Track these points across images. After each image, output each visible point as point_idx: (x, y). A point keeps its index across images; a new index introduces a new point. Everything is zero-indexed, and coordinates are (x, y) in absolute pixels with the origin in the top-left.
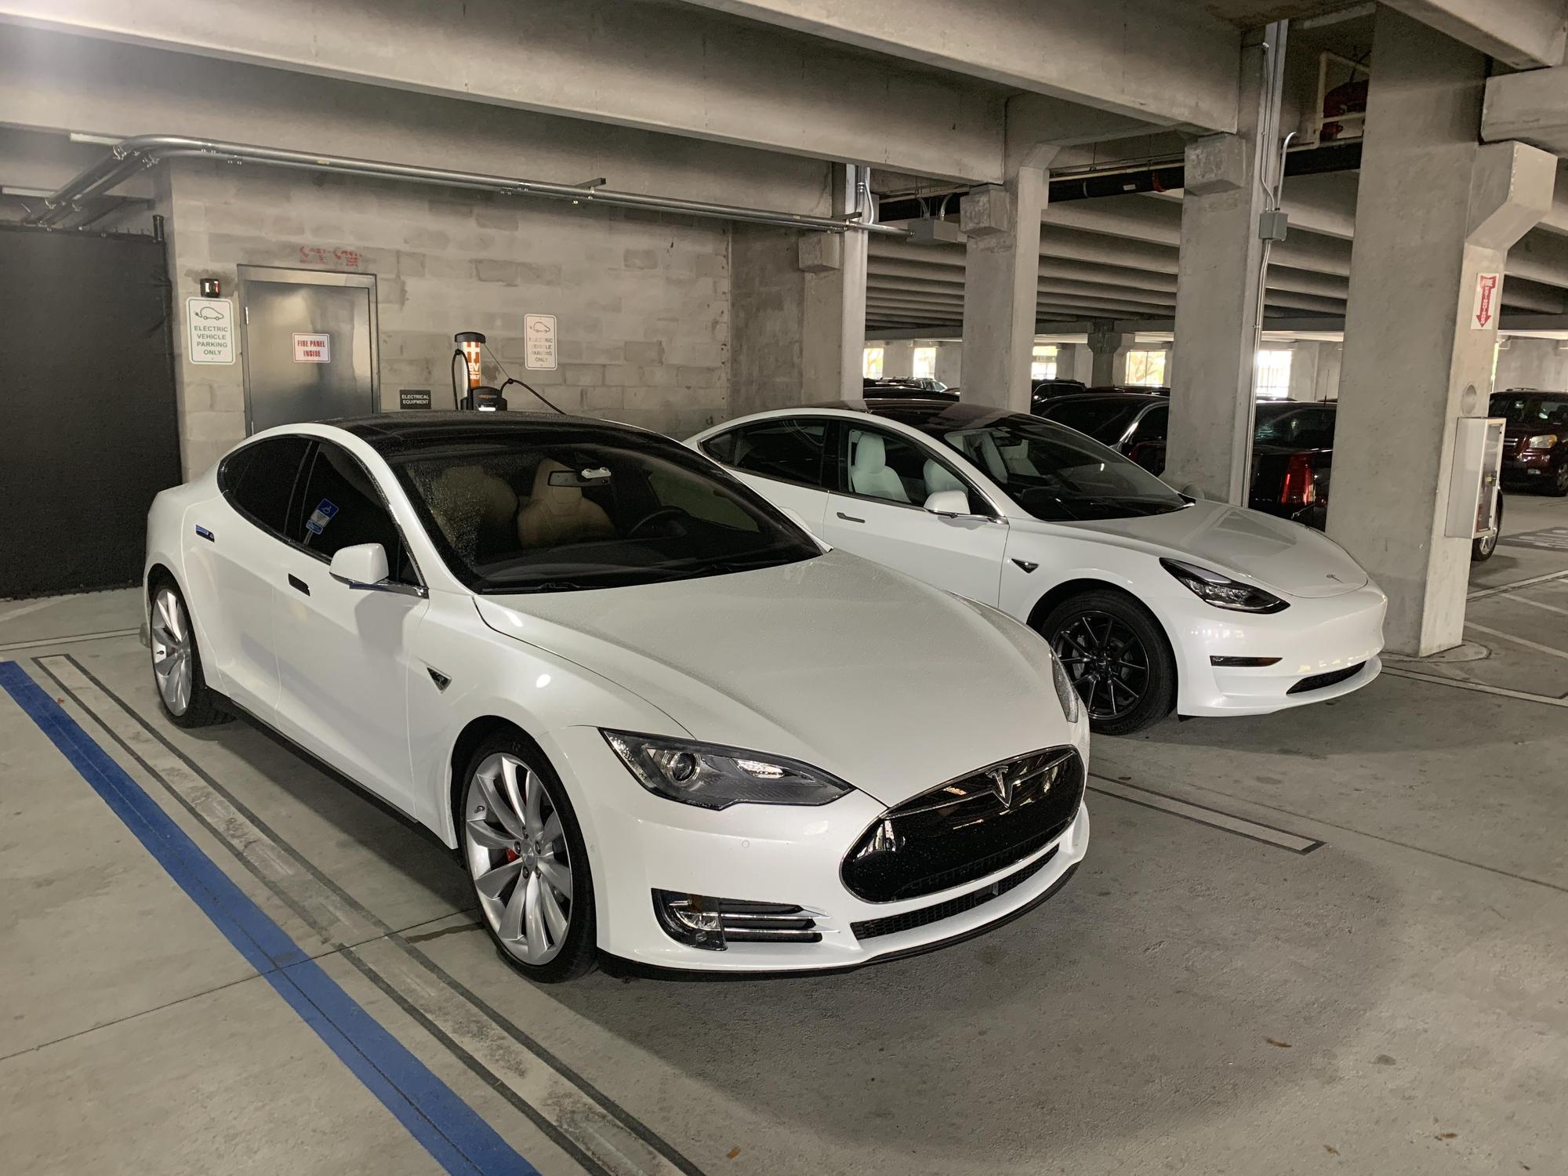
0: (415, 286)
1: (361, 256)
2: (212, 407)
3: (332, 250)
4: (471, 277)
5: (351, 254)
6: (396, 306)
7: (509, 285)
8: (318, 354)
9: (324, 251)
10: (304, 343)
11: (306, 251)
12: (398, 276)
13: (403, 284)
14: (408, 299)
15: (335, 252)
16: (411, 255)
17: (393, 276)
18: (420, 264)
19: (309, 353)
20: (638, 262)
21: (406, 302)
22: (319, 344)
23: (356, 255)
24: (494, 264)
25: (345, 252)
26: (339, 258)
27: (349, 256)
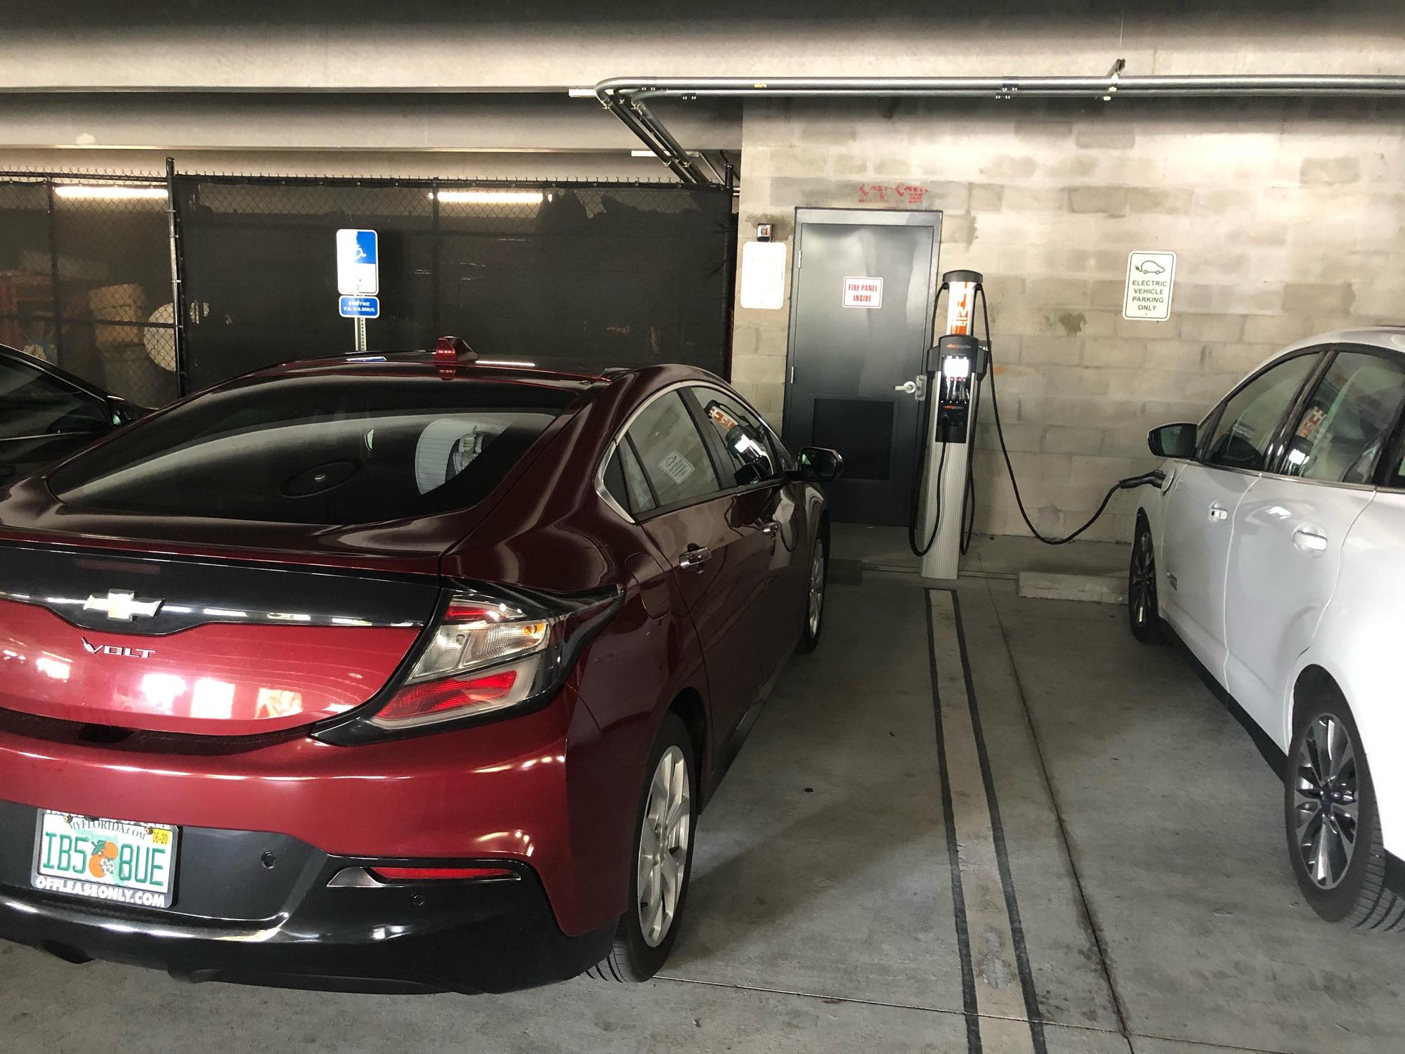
0: (986, 222)
1: (927, 191)
2: (756, 350)
3: (894, 187)
4: (1060, 208)
5: (915, 189)
6: (962, 246)
7: (1112, 216)
8: (868, 298)
9: (886, 188)
10: (855, 288)
11: (866, 189)
12: (968, 212)
13: (973, 220)
14: (977, 237)
15: (897, 190)
16: (984, 187)
17: (962, 212)
18: (995, 195)
19: (857, 298)
20: (1324, 177)
21: (975, 241)
22: (871, 288)
23: (921, 190)
24: (1092, 191)
25: (909, 188)
26: (901, 194)
27: (913, 192)
